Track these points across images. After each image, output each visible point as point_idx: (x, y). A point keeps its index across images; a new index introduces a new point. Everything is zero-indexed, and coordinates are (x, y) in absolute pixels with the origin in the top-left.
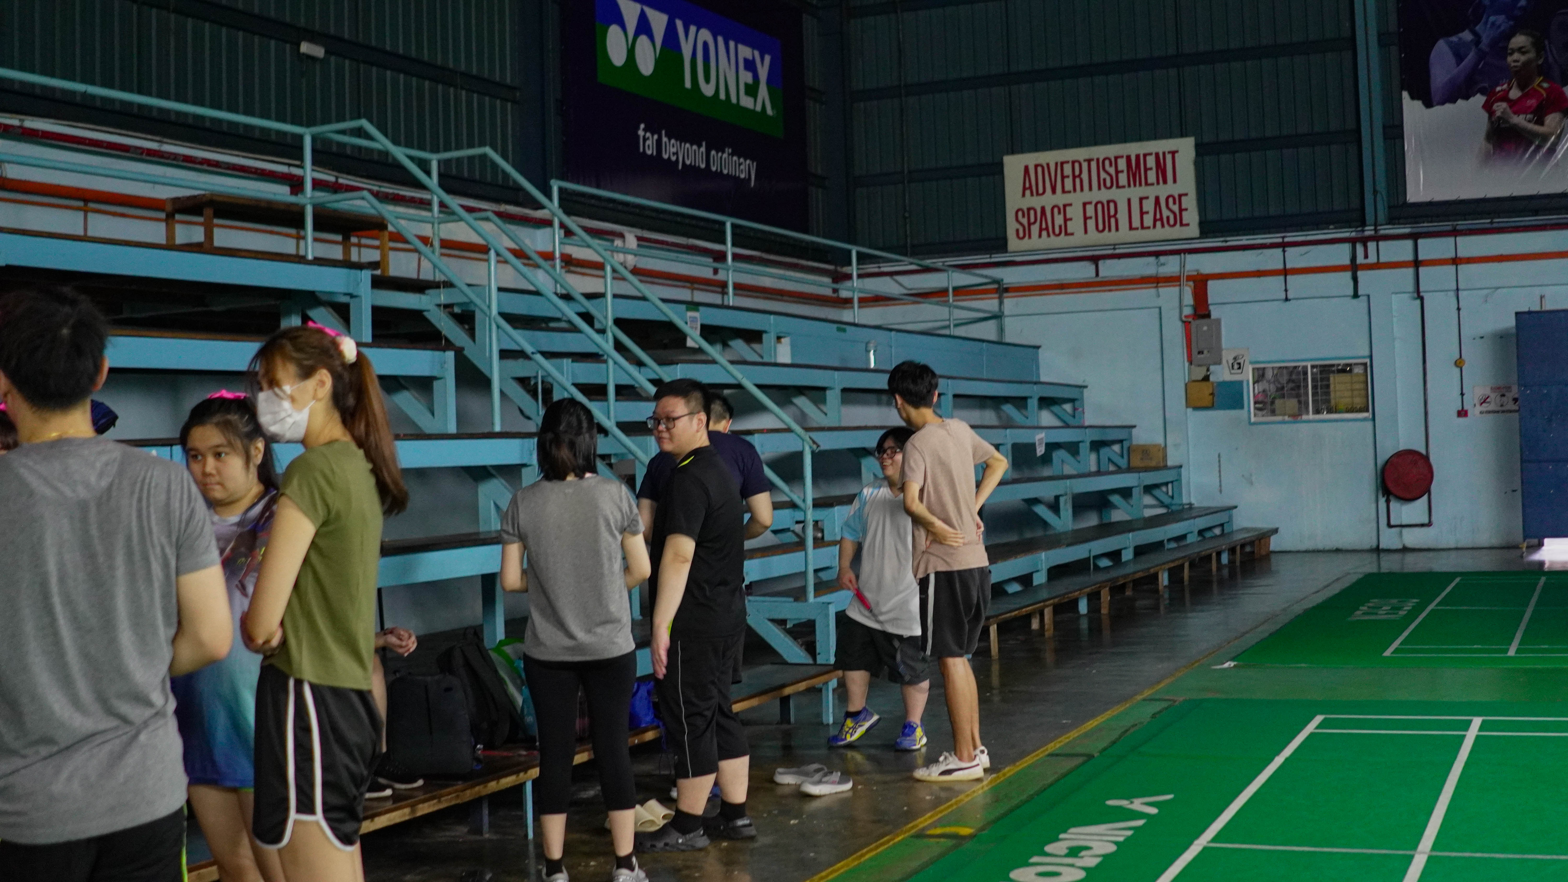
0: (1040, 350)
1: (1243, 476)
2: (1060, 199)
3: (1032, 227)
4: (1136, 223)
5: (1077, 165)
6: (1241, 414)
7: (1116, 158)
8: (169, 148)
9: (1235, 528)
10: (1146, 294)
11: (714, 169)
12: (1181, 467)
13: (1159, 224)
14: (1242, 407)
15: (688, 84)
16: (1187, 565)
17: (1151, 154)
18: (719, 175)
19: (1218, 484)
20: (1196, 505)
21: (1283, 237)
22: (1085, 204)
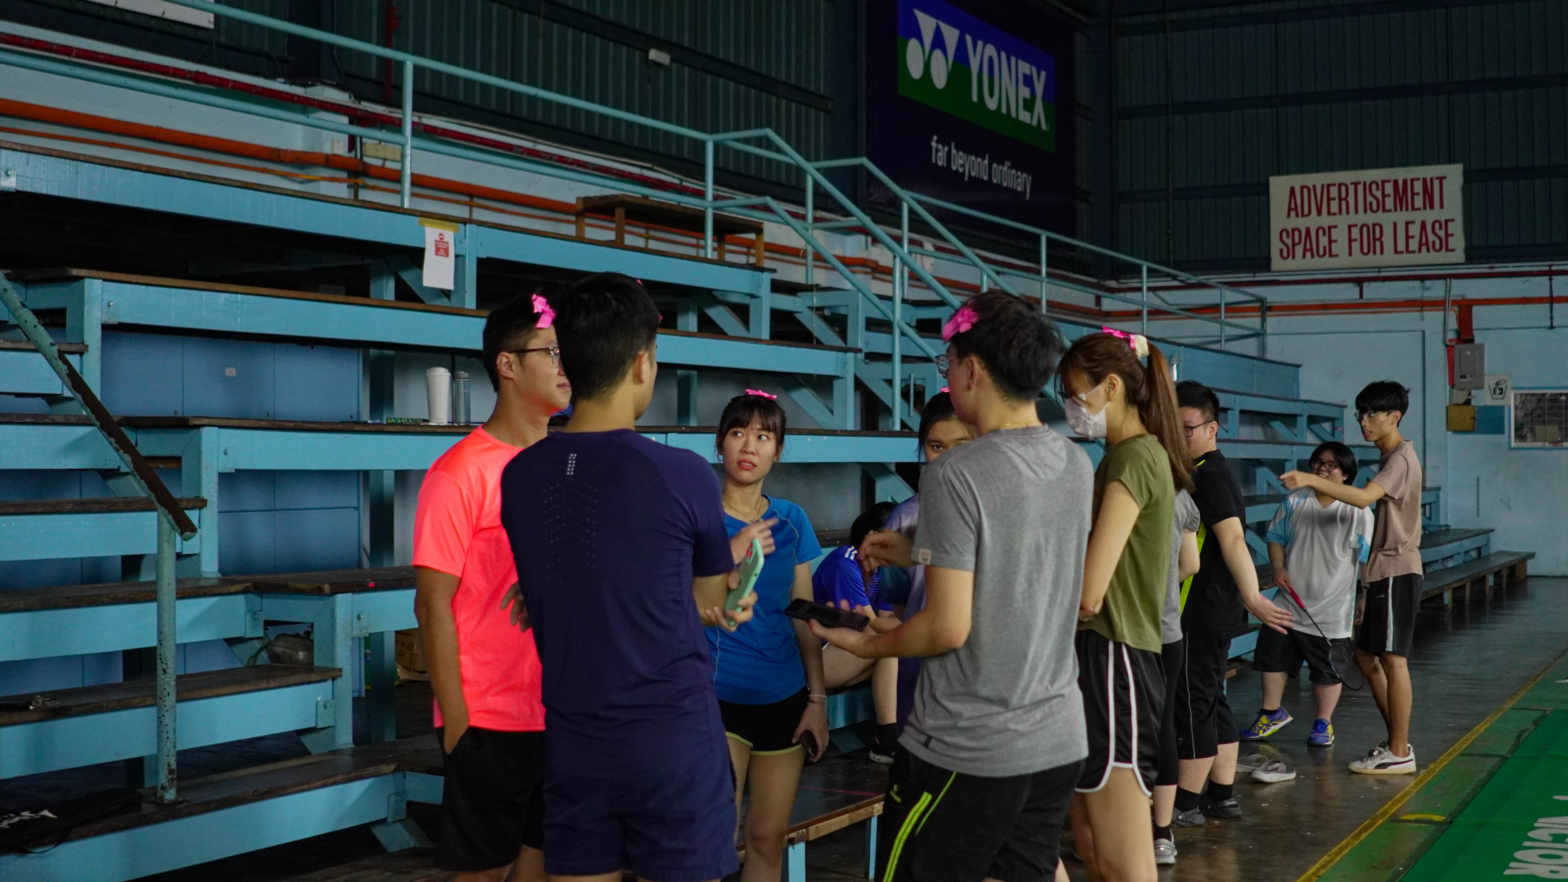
0: (1301, 369)
1: (1501, 500)
2: (1325, 220)
3: (1297, 248)
4: (1401, 246)
5: (1343, 188)
6: (1503, 438)
7: (1383, 182)
8: (541, 148)
9: (1492, 551)
10: (1410, 318)
11: (995, 181)
12: (1439, 489)
13: (1424, 248)
14: (1502, 432)
15: (975, 98)
16: (1468, 586)
17: (1418, 179)
18: (999, 186)
19: (1475, 508)
20: (1453, 527)
21: (1550, 266)
22: (1350, 227)
